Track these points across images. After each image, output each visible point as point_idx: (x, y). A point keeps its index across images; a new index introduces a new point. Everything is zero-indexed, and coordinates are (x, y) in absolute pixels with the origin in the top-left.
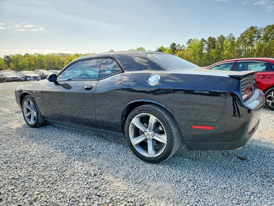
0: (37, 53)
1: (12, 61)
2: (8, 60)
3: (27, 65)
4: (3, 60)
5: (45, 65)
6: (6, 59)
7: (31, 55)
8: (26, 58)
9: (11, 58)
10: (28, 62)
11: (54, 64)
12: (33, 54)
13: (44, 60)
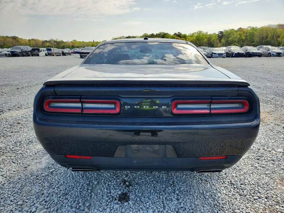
0: (250, 27)
1: (224, 36)
2: (221, 36)
3: (237, 40)
4: (217, 36)
5: (256, 39)
6: (220, 35)
7: (243, 29)
8: (238, 32)
9: (224, 33)
10: (239, 36)
11: (267, 37)
12: (246, 28)
13: (256, 33)
